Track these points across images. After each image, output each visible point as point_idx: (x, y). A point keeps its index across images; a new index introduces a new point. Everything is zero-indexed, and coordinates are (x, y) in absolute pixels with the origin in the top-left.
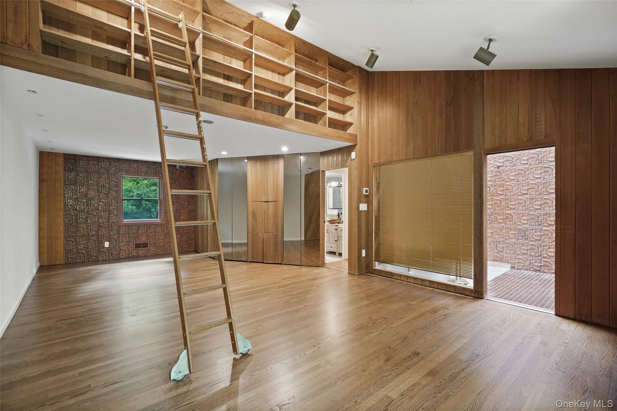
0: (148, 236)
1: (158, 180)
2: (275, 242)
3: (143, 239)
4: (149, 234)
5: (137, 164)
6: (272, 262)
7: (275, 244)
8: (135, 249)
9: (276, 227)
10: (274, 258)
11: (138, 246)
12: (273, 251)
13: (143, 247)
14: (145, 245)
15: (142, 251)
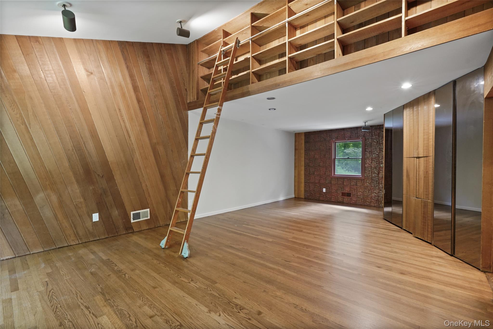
0: (350, 188)
1: (361, 142)
2: (424, 212)
3: (347, 190)
4: (352, 187)
5: (344, 132)
6: (420, 238)
7: (424, 214)
8: (341, 196)
9: (426, 192)
10: (423, 233)
11: (343, 194)
12: (422, 224)
13: (347, 196)
14: (349, 195)
15: (346, 199)
